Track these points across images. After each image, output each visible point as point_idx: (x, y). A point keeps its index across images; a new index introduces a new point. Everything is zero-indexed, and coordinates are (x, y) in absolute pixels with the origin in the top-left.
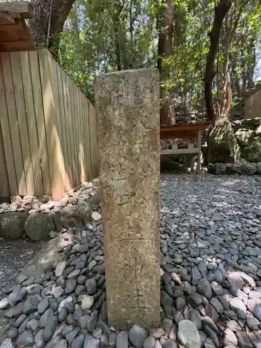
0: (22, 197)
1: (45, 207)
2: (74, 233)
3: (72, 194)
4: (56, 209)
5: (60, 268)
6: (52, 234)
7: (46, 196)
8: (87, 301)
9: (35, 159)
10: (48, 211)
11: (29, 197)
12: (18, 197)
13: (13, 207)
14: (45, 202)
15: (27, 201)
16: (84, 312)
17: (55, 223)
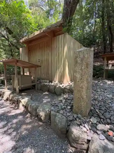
0: (55, 82)
1: (61, 86)
2: (69, 95)
3: (70, 83)
4: (64, 87)
5: (64, 101)
6: (62, 94)
7: (61, 82)
8: (69, 107)
9: (60, 70)
10: (62, 87)
11: (57, 82)
12: (54, 81)
13: (53, 84)
14: (61, 84)
15: (56, 83)
16: (68, 109)
17: (64, 91)
